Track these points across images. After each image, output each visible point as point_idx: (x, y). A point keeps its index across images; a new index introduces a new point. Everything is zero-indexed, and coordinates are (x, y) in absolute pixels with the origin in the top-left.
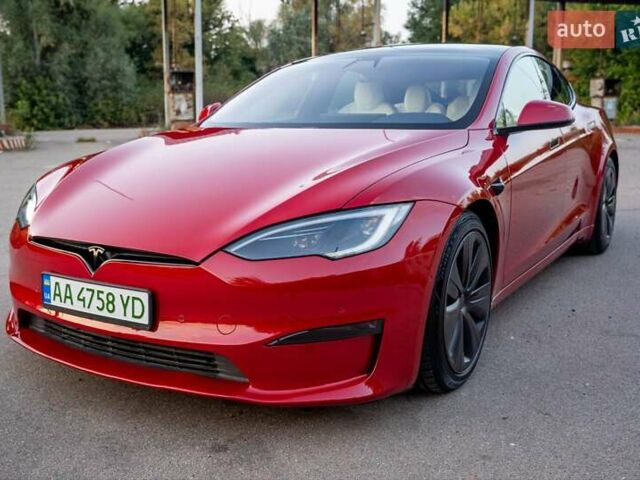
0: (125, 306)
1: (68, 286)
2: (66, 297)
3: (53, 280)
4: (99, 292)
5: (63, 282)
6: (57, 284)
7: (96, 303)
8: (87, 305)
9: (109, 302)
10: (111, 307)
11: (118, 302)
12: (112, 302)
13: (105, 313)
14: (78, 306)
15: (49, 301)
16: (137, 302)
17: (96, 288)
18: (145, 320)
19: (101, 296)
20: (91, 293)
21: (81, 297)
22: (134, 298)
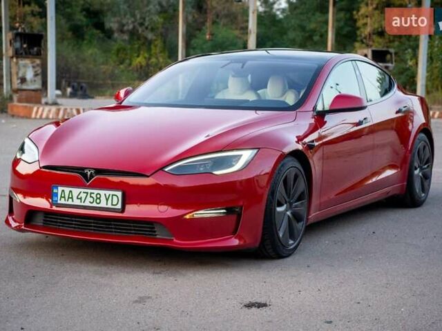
0: (107, 200)
1: (71, 191)
2: (69, 198)
3: (60, 189)
4: (91, 193)
5: (67, 190)
6: (63, 191)
7: (89, 199)
8: (83, 201)
9: (97, 198)
10: (98, 201)
11: (103, 199)
12: (99, 198)
13: (95, 205)
14: (77, 202)
15: (57, 201)
16: (115, 198)
17: (89, 191)
18: (119, 206)
19: (92, 195)
20: (85, 194)
21: (79, 197)
22: (113, 195)
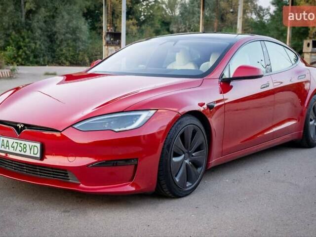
0: (31, 149)
1: (8, 141)
2: (6, 146)
6: (3, 140)
7: (19, 148)
8: (15, 149)
10: (25, 150)
11: (28, 148)
12: (25, 148)
13: (22, 153)
14: (11, 150)
16: (35, 148)
17: (20, 142)
18: (38, 155)
19: (21, 145)
20: (17, 144)
21: (13, 146)
22: (34, 146)
